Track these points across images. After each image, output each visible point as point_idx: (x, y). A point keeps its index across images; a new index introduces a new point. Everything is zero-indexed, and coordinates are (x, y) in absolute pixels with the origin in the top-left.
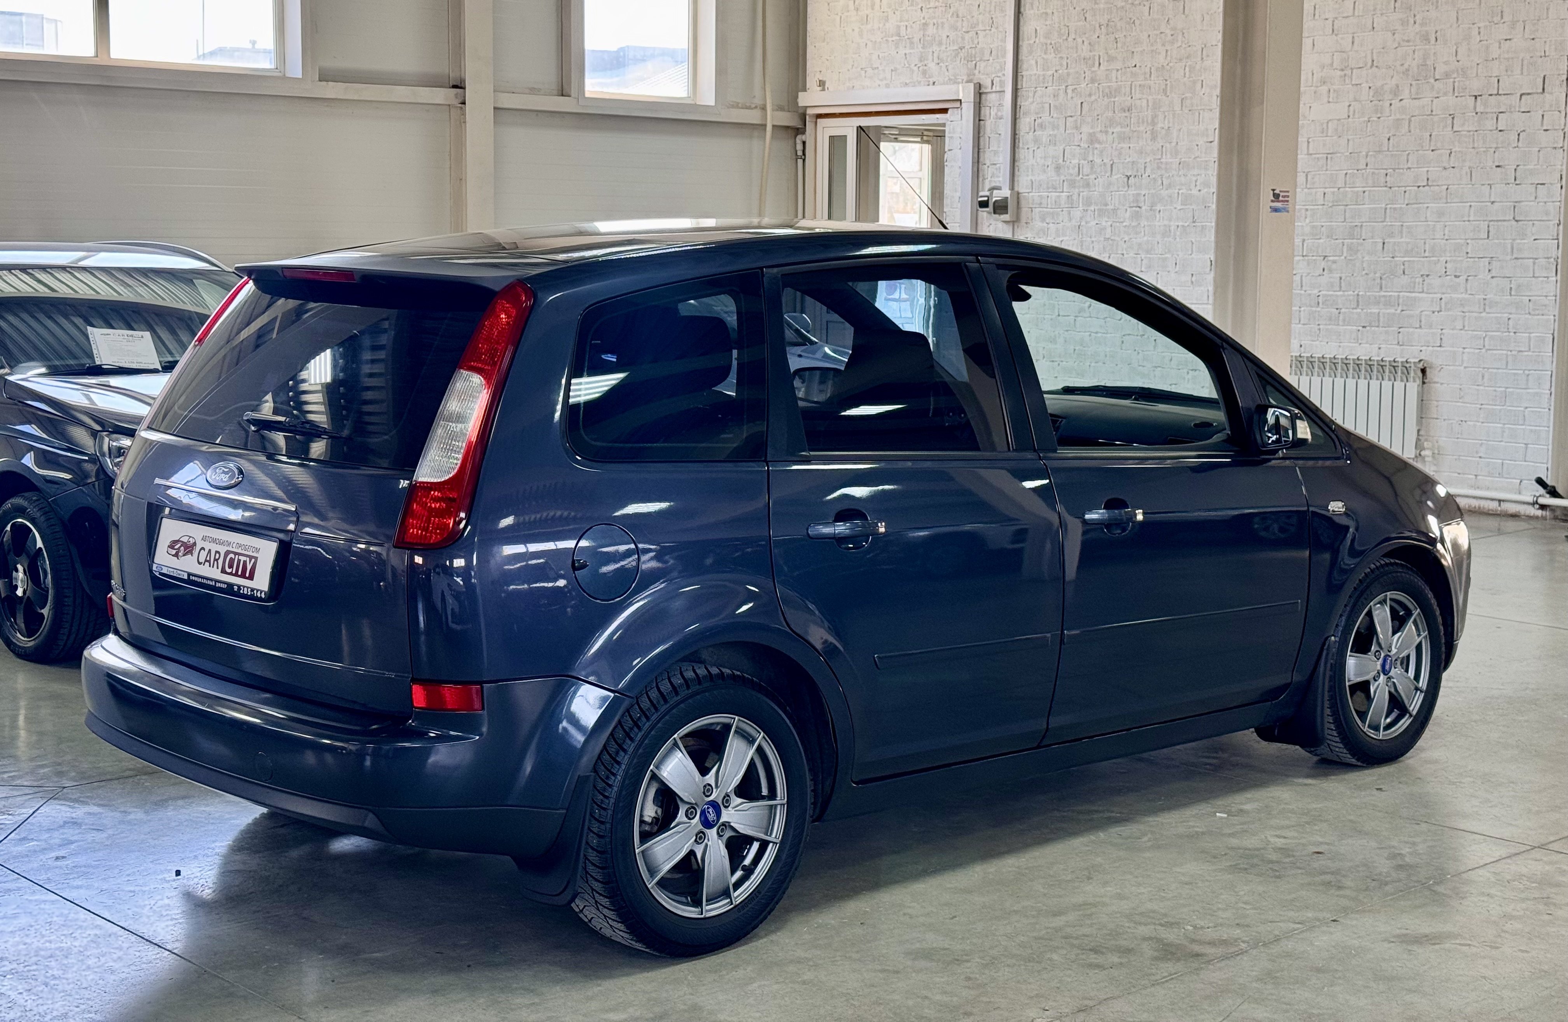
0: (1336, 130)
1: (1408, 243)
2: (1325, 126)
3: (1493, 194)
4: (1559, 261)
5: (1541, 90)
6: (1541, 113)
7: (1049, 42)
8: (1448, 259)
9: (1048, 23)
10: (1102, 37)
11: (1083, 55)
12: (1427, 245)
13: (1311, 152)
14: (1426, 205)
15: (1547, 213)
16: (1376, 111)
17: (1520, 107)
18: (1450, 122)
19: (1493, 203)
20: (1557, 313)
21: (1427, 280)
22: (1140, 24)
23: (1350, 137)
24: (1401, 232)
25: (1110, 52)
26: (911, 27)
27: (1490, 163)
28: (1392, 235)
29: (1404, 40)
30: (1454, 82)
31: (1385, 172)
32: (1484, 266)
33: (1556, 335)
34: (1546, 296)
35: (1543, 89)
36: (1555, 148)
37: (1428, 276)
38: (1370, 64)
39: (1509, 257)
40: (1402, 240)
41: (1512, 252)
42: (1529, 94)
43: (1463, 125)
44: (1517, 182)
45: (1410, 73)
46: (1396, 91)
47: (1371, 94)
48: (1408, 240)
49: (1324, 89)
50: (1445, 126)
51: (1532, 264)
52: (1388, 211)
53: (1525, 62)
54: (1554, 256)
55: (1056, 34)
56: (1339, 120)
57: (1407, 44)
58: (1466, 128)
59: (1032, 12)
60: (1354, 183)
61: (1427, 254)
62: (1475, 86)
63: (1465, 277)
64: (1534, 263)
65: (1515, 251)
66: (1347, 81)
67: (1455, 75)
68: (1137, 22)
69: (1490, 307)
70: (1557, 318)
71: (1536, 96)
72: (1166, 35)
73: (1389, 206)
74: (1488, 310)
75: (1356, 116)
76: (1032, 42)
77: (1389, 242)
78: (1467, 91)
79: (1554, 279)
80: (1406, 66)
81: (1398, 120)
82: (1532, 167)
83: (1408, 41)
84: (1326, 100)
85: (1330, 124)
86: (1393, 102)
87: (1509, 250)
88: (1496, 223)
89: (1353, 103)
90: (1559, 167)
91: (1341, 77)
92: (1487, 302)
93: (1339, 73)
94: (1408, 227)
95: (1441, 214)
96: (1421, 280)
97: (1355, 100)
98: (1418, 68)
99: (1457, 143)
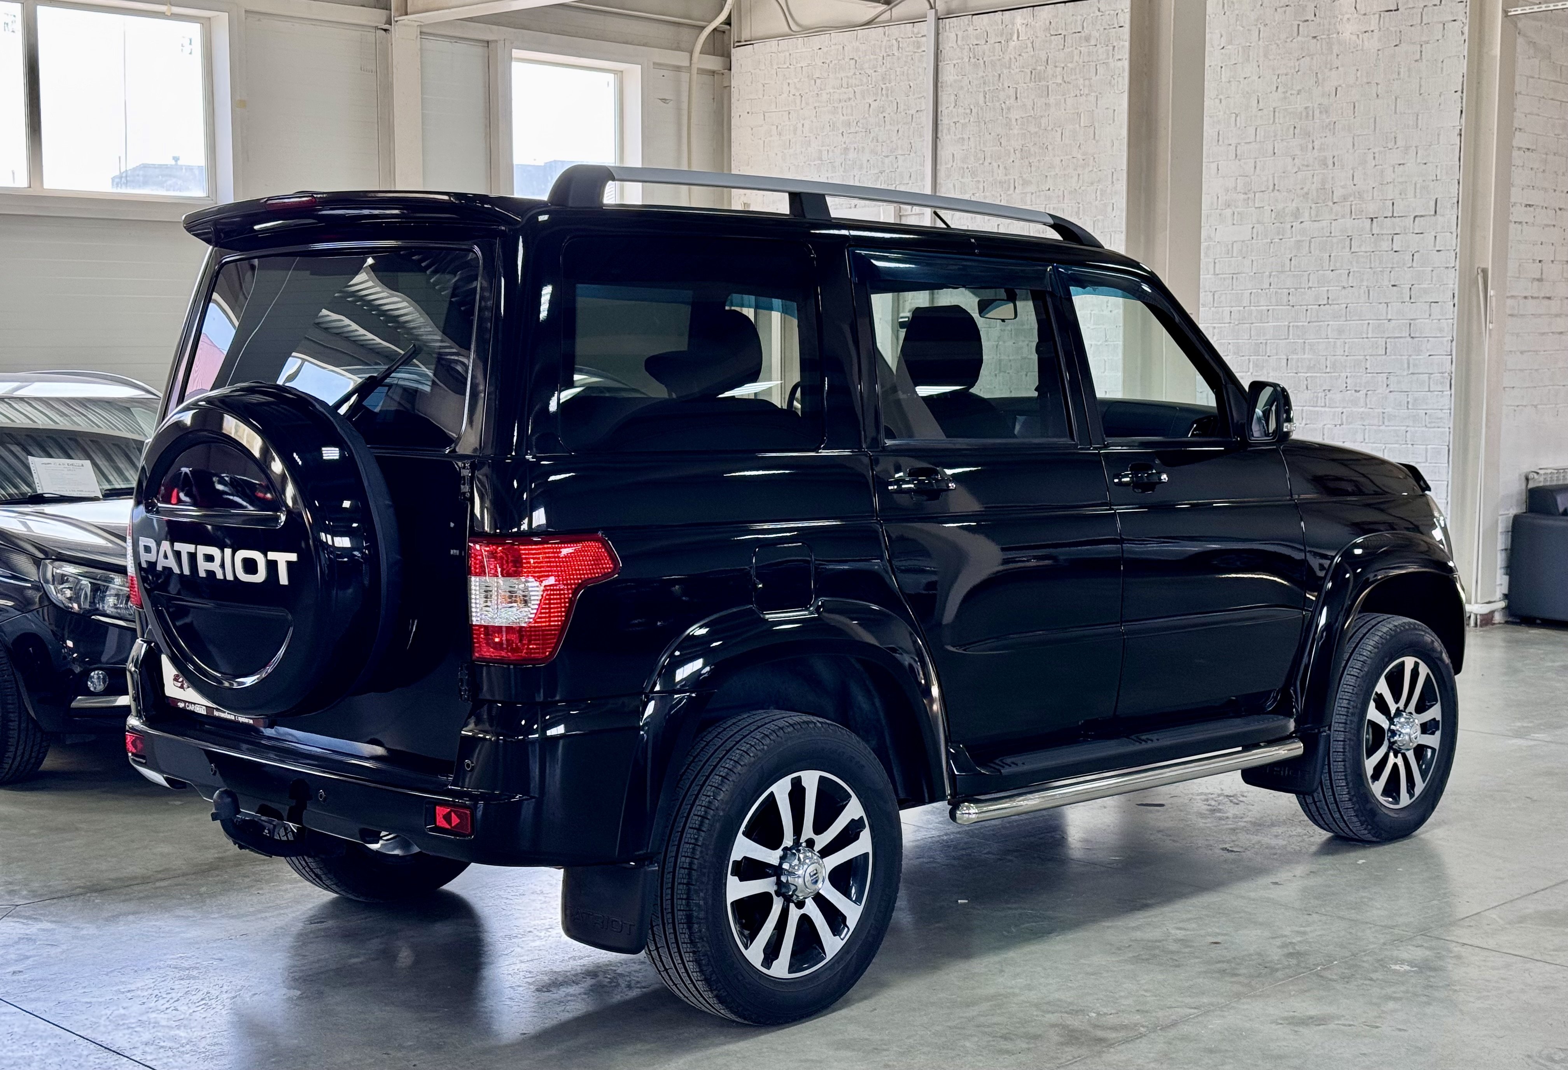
0: (1241, 251)
1: (1310, 360)
2: (1230, 247)
3: (1389, 312)
4: (1453, 375)
5: (1433, 213)
6: (1433, 234)
7: (965, 166)
8: (1349, 375)
9: (964, 148)
10: (1017, 163)
11: (998, 179)
12: (1328, 362)
13: (1217, 272)
14: (1326, 323)
15: (1441, 330)
16: (1278, 234)
17: (1414, 229)
18: (1348, 243)
19: (1389, 320)
20: (1451, 426)
21: (1329, 395)
22: (1053, 149)
23: (1254, 258)
24: (1304, 349)
25: (1024, 176)
26: (833, 151)
27: (1386, 283)
28: (1294, 352)
29: (1303, 165)
30: (1351, 205)
31: (1287, 291)
32: (1383, 382)
33: (1451, 447)
34: (1441, 410)
35: (1436, 212)
36: (1447, 268)
37: (1329, 391)
38: (1271, 187)
39: (1405, 373)
40: (1306, 356)
41: (1409, 367)
42: (1422, 216)
43: (1360, 246)
44: (1412, 301)
45: (1310, 196)
46: (1297, 214)
47: (1273, 216)
48: (1310, 356)
49: (1228, 212)
50: (1344, 248)
51: (1427, 379)
52: (1291, 328)
53: (1418, 186)
54: (1448, 371)
55: (972, 159)
56: (1243, 241)
57: (1305, 168)
58: (1363, 250)
59: (949, 137)
60: (1258, 302)
61: (1328, 370)
62: (1372, 208)
63: (1365, 391)
64: (1429, 378)
65: (1411, 366)
66: (1250, 204)
67: (1352, 199)
68: (1050, 148)
69: (1389, 421)
70: (1452, 430)
71: (1428, 218)
72: (1078, 160)
73: (1291, 324)
74: (1386, 423)
75: (1260, 238)
76: (949, 166)
77: (1292, 359)
78: (1364, 213)
79: (1449, 393)
80: (1305, 190)
81: (1299, 241)
82: (1426, 286)
83: (1307, 166)
84: (1230, 222)
85: (1235, 244)
86: (1294, 224)
87: (1406, 366)
88: (1392, 340)
89: (1256, 226)
90: (1452, 286)
91: (1244, 200)
92: (1385, 415)
93: (1243, 196)
94: (1310, 344)
95: (1340, 331)
96: (1323, 394)
97: (1259, 222)
98: (1317, 191)
99: (1354, 263)
